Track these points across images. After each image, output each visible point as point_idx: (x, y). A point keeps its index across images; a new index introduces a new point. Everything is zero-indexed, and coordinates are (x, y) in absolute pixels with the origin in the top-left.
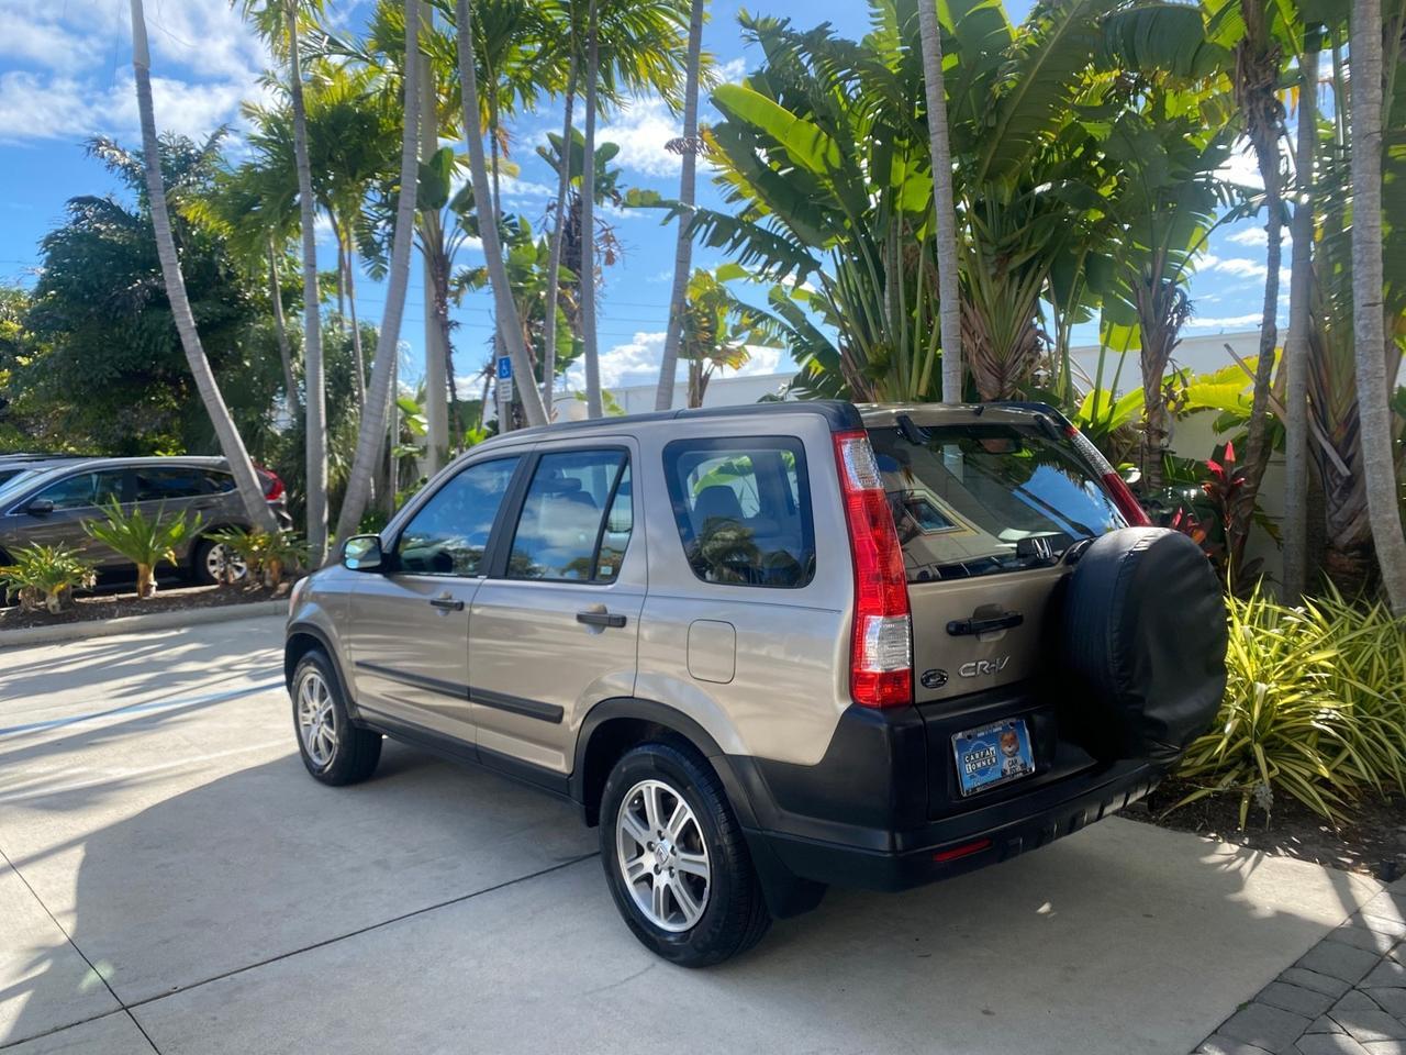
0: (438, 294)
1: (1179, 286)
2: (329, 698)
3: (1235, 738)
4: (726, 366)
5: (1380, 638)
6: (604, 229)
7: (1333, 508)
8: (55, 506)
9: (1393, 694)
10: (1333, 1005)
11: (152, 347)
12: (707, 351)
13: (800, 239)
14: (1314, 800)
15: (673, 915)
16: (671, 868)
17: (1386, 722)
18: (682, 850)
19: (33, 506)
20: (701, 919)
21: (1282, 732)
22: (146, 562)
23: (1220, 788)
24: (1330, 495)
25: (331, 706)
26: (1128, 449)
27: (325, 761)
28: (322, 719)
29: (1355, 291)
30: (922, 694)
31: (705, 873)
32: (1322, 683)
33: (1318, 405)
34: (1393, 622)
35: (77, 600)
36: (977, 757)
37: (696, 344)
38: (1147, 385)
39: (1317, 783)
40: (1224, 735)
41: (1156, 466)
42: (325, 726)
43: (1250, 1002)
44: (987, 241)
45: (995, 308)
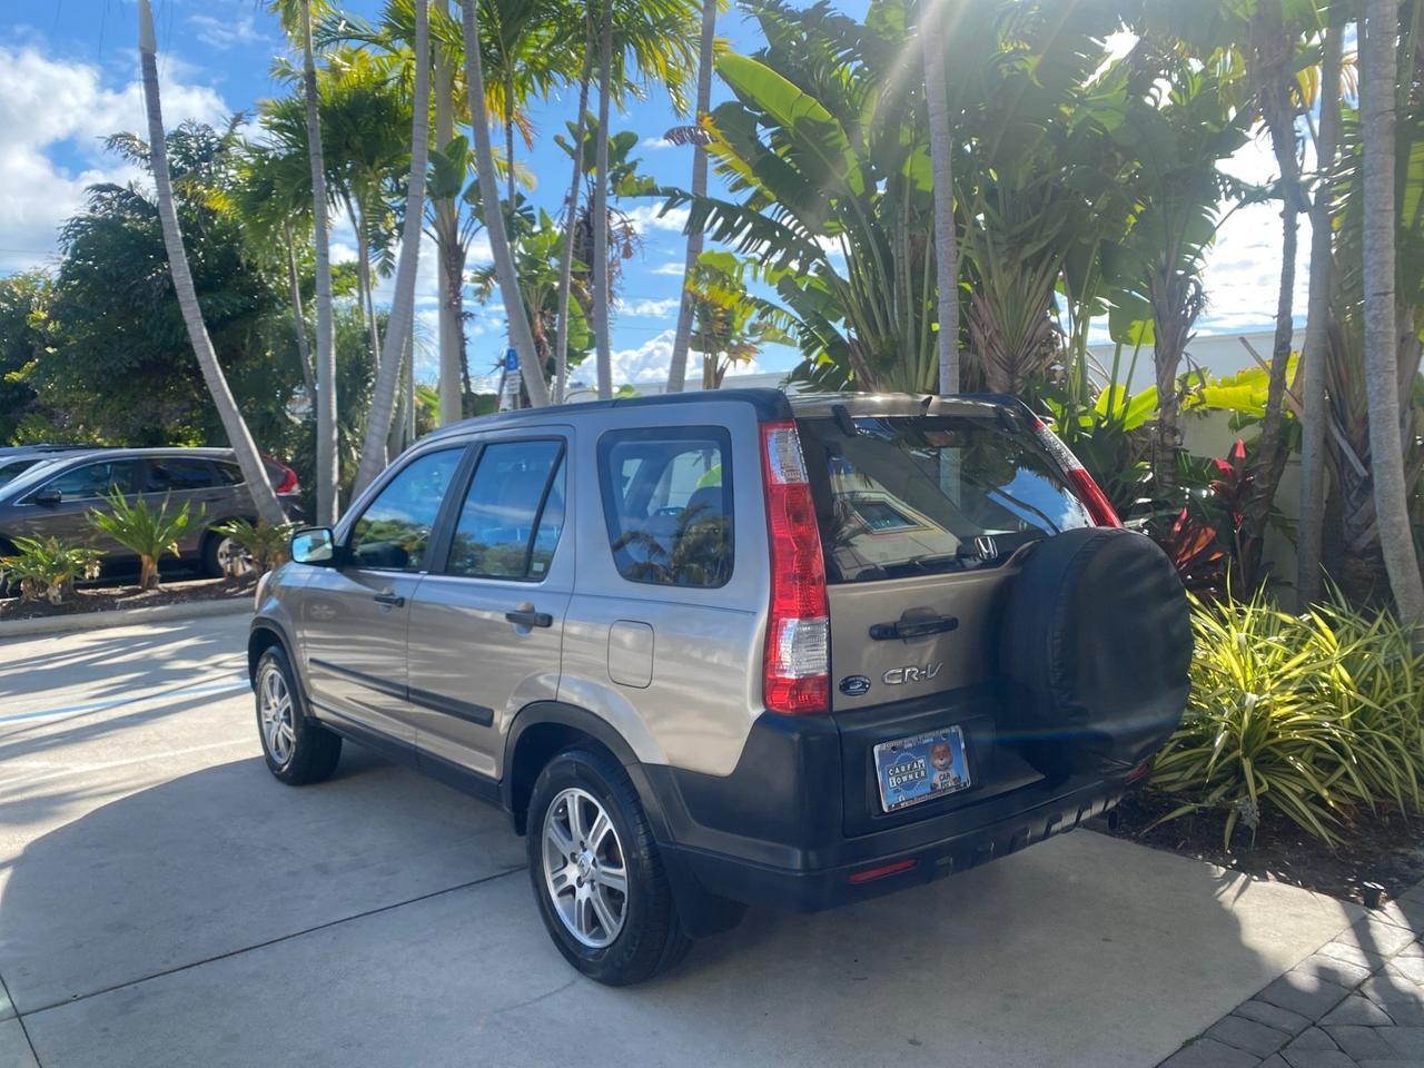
0: (451, 285)
1: (1193, 277)
2: (287, 695)
3: (1226, 750)
4: (739, 362)
5: (1385, 647)
6: (623, 221)
7: (1350, 510)
8: (63, 497)
9: (1396, 707)
10: (1288, 1043)
11: (173, 338)
12: (722, 344)
13: (806, 229)
14: (1306, 819)
15: (594, 930)
16: (592, 881)
17: (1385, 736)
18: (603, 863)
19: (41, 497)
20: (620, 934)
21: (1276, 745)
22: (150, 554)
23: (1206, 804)
24: (1348, 497)
25: (289, 704)
26: (1144, 447)
27: (284, 761)
28: (282, 716)
29: (1366, 279)
30: (841, 702)
31: (622, 886)
32: (1322, 694)
33: (1337, 402)
34: (1398, 630)
35: (79, 591)
36: (903, 770)
37: (711, 336)
38: (1160, 381)
39: (1310, 800)
40: (1214, 749)
41: (1169, 465)
42: (284, 724)
43: (1197, 1038)
44: (998, 230)
45: (1006, 298)
